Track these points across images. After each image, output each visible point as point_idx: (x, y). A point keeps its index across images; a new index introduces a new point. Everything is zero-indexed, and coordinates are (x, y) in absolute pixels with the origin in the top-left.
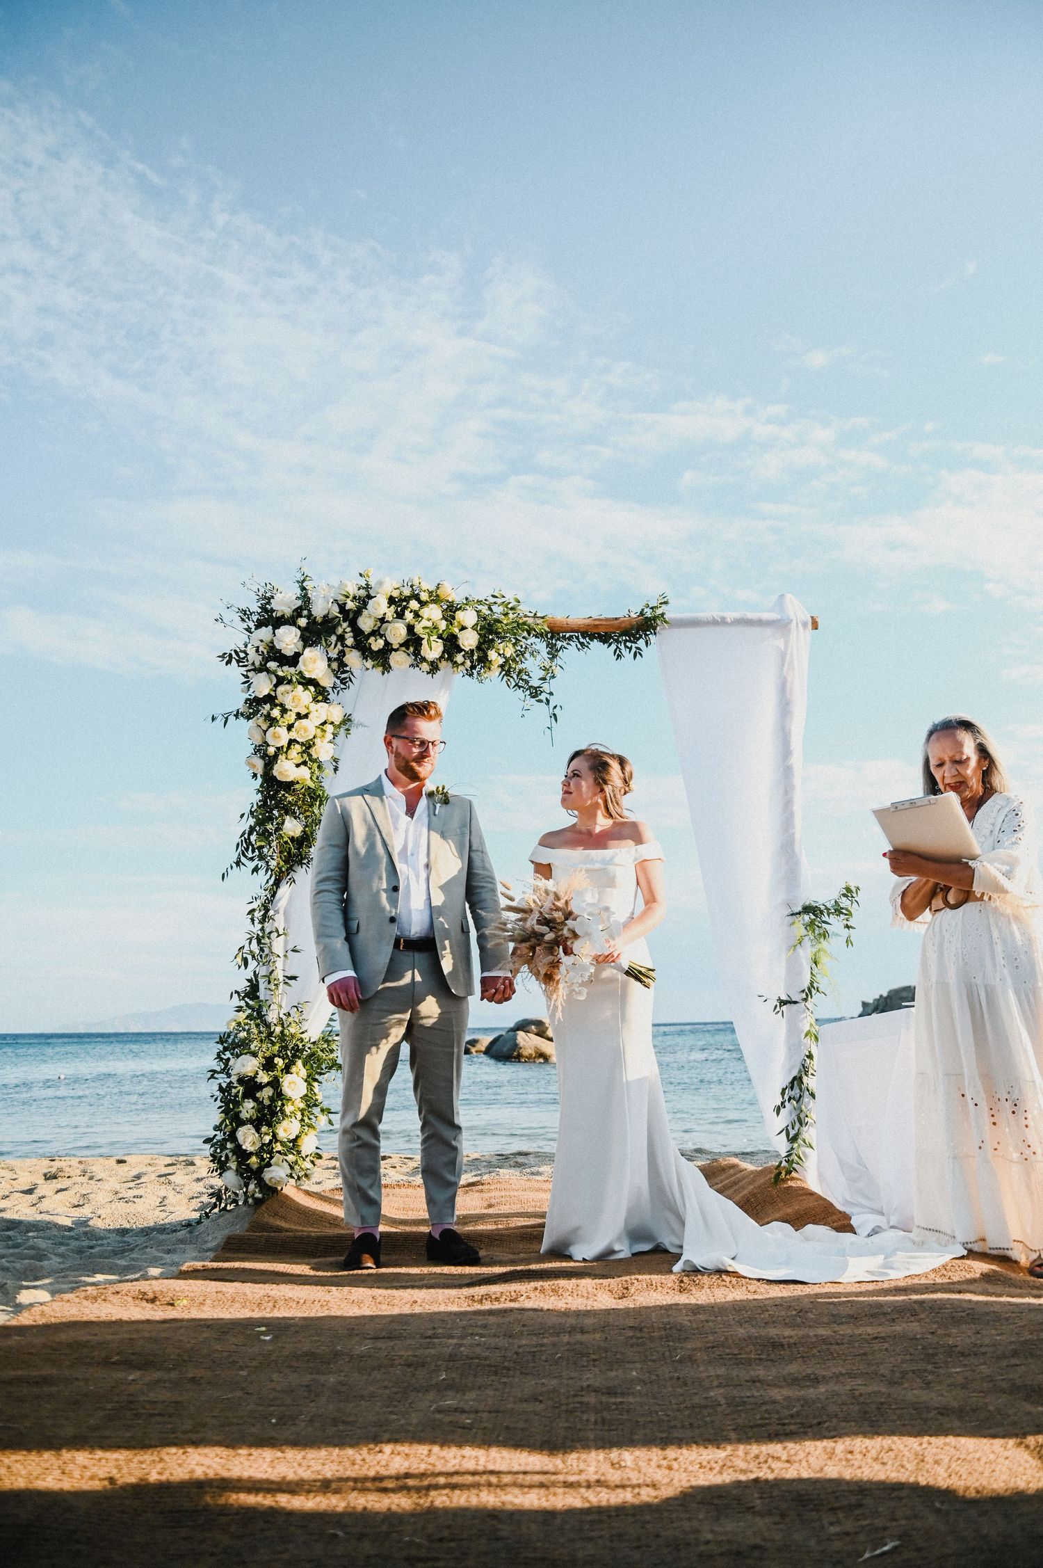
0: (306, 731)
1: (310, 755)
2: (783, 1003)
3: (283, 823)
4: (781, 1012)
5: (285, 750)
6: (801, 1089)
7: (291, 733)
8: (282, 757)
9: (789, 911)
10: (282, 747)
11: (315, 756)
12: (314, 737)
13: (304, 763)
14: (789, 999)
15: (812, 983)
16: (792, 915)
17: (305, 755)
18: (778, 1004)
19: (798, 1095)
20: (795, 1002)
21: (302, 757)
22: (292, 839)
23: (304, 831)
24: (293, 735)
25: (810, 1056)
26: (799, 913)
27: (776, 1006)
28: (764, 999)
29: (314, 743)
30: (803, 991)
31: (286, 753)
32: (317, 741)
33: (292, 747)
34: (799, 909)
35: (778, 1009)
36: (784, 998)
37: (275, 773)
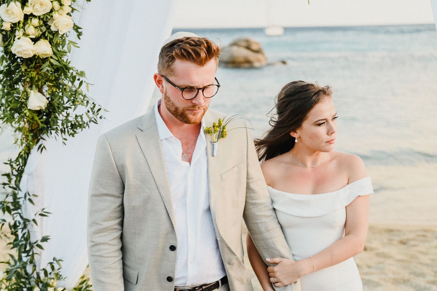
0: (41, 5)
1: (48, 28)
3: (27, 99)
5: (21, 25)
7: (25, 8)
8: (19, 33)
10: (19, 23)
11: (53, 29)
12: (51, 11)
13: (43, 36)
17: (44, 29)
21: (41, 30)
22: (39, 112)
23: (50, 105)
24: (28, 10)
29: (52, 17)
31: (23, 28)
32: (55, 15)
33: (29, 21)
37: (14, 49)
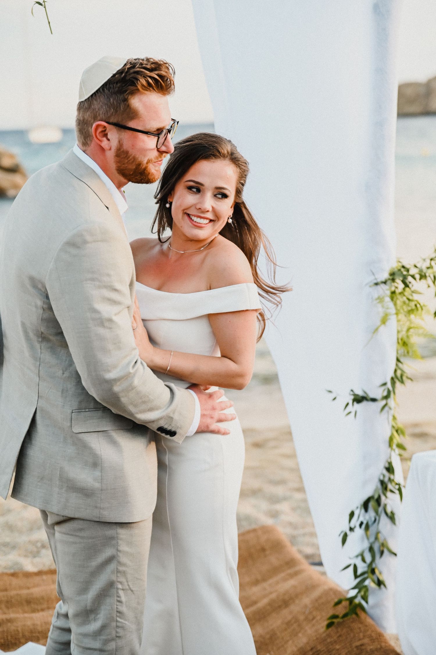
2: (359, 399)
4: (353, 414)
6: (377, 512)
9: (371, 279)
14: (365, 395)
15: (395, 371)
16: (376, 284)
18: (351, 402)
19: (373, 519)
20: (374, 400)
25: (390, 469)
26: (385, 283)
27: (348, 404)
28: (333, 396)
30: (385, 384)
34: (385, 276)
35: (350, 407)
36: (360, 393)
